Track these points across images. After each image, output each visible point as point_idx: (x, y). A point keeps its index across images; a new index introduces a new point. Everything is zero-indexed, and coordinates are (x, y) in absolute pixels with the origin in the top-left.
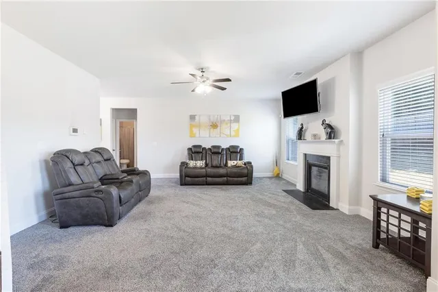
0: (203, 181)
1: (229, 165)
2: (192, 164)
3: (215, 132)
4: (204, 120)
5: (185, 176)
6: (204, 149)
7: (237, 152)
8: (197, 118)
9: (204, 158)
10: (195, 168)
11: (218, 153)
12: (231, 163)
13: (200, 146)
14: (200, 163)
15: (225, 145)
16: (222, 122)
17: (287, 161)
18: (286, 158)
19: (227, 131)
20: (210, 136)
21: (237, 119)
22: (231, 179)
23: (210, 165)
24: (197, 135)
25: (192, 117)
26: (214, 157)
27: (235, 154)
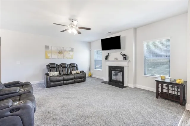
0: (62, 84)
1: (73, 73)
2: (52, 74)
3: (61, 56)
4: (54, 49)
5: (50, 82)
6: (57, 65)
7: (75, 66)
8: (50, 48)
9: (58, 70)
10: (54, 76)
11: (66, 67)
12: (73, 72)
13: (54, 64)
14: (57, 73)
15: (68, 63)
16: (65, 51)
17: (95, 69)
18: (94, 68)
19: (67, 56)
20: (58, 58)
21: (72, 50)
22: (76, 80)
23: (62, 74)
24: (50, 57)
25: (47, 47)
26: (64, 69)
27: (74, 68)
